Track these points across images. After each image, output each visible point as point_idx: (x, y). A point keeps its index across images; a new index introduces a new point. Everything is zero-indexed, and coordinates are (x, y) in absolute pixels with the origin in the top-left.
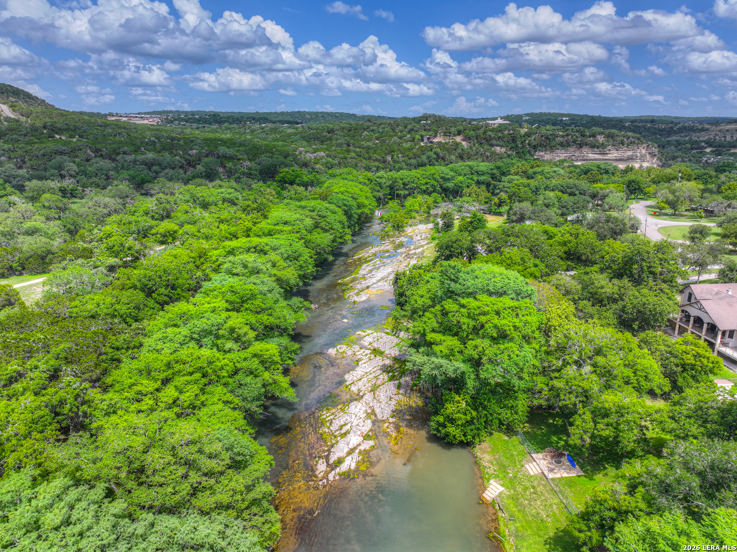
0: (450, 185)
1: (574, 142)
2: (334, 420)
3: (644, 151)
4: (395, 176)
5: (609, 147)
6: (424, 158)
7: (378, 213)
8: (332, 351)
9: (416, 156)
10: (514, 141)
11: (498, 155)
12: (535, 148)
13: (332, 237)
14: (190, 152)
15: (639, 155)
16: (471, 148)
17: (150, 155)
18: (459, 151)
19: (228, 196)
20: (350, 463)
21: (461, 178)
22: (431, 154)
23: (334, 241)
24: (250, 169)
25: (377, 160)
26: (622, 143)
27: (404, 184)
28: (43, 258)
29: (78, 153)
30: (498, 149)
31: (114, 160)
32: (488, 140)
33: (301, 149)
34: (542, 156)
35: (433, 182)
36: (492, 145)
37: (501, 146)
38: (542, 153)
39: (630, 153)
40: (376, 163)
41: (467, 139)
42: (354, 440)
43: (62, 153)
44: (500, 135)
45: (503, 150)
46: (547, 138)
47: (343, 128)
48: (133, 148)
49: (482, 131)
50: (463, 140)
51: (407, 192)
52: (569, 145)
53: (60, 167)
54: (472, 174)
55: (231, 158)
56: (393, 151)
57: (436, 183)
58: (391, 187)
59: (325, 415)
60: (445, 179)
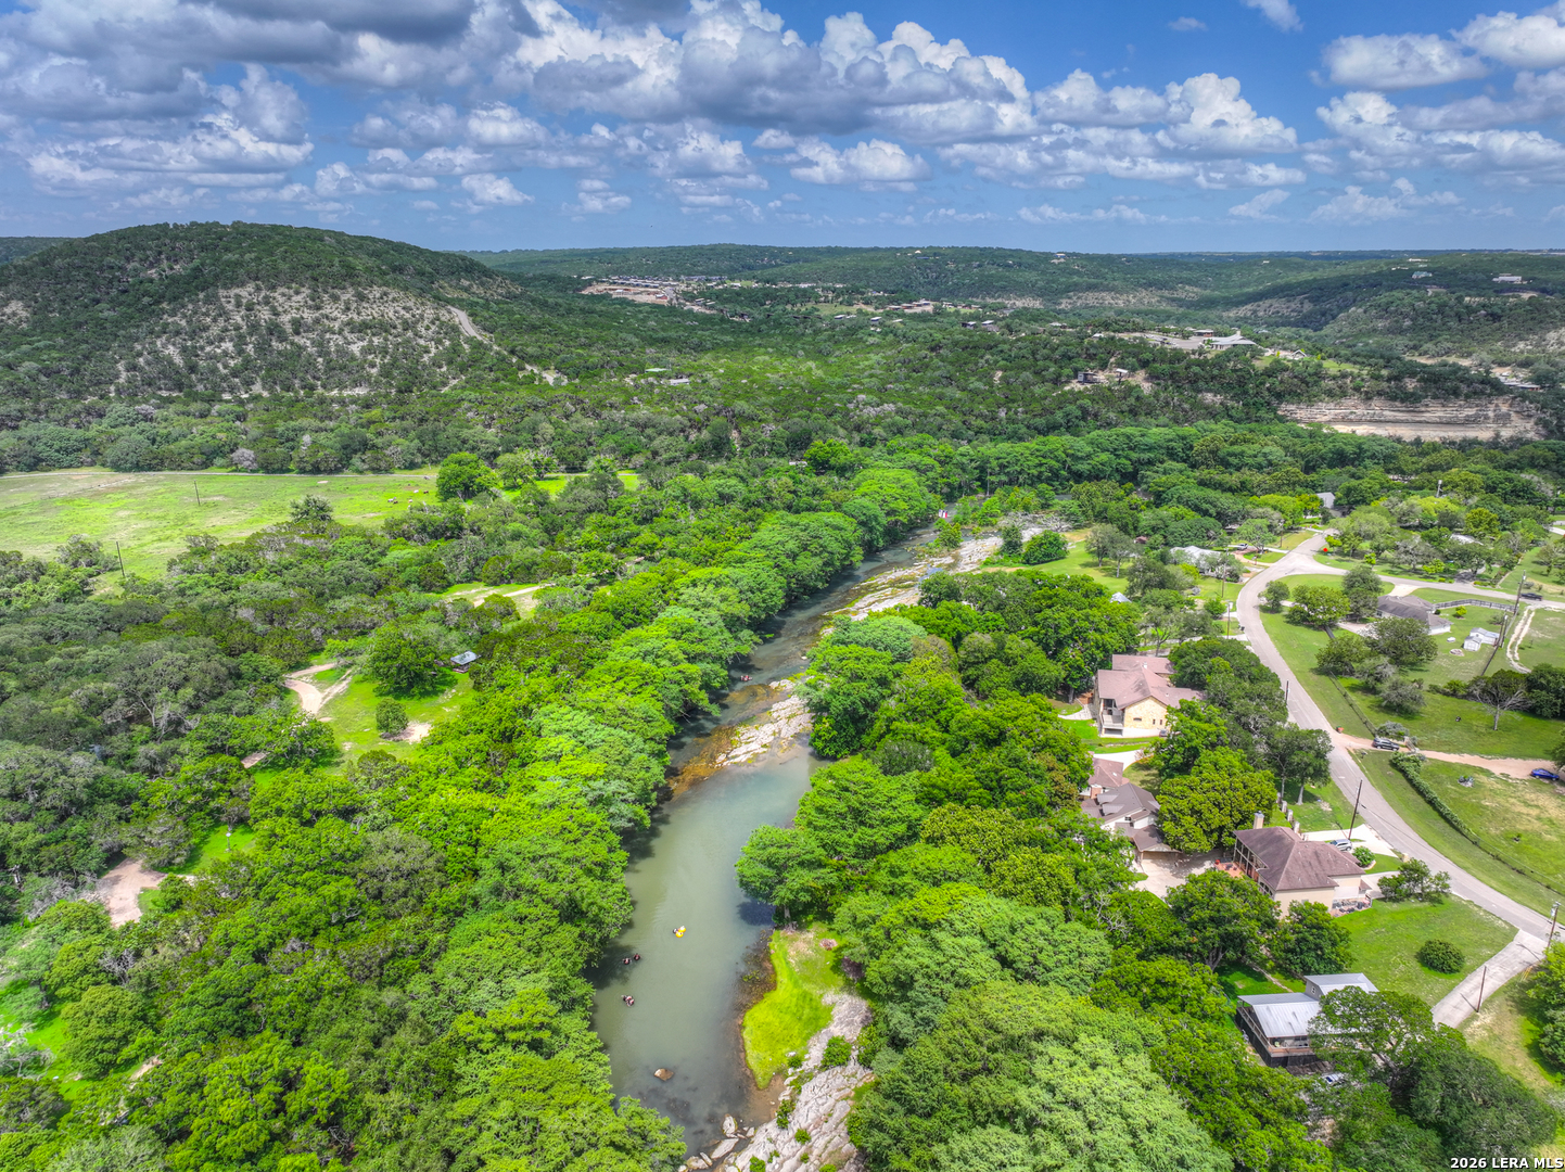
0: (1083, 467)
1: (1357, 389)
2: (744, 732)
3: (1504, 409)
4: (988, 453)
5: (1426, 401)
6: (1059, 416)
7: (942, 514)
8: (774, 684)
9: (1046, 411)
10: (1242, 383)
11: (1206, 408)
12: (1280, 396)
13: (820, 562)
14: (697, 407)
15: (1491, 414)
16: (1156, 396)
17: (643, 412)
18: (1132, 400)
19: (727, 491)
20: (743, 758)
21: (1104, 457)
22: (1070, 408)
23: (826, 564)
24: (774, 436)
25: (980, 416)
26: (1456, 393)
27: (1002, 467)
28: (529, 568)
29: (556, 407)
30: (1209, 397)
31: (598, 416)
32: (1193, 381)
33: (862, 397)
34: (1292, 412)
35: (1053, 463)
36: (1200, 391)
37: (1216, 393)
38: (1292, 407)
39: (1471, 412)
40: (980, 422)
41: (1152, 377)
42: (754, 746)
43: (536, 408)
44: (1216, 372)
45: (1219, 398)
46: (1303, 381)
47: (956, 344)
48: (623, 398)
49: (1183, 364)
50: (1146, 380)
51: (1004, 478)
52: (1344, 394)
53: (534, 430)
54: (1131, 449)
55: (751, 419)
56: (1013, 401)
57: (1056, 465)
58: (982, 469)
59: (741, 729)
60: (1076, 458)
